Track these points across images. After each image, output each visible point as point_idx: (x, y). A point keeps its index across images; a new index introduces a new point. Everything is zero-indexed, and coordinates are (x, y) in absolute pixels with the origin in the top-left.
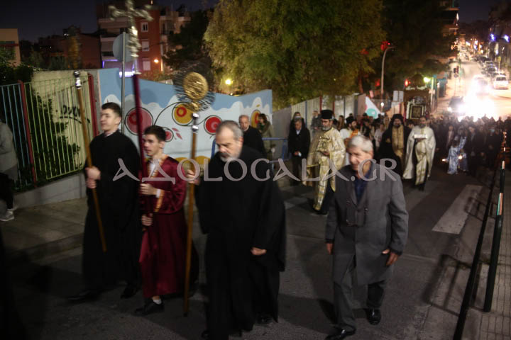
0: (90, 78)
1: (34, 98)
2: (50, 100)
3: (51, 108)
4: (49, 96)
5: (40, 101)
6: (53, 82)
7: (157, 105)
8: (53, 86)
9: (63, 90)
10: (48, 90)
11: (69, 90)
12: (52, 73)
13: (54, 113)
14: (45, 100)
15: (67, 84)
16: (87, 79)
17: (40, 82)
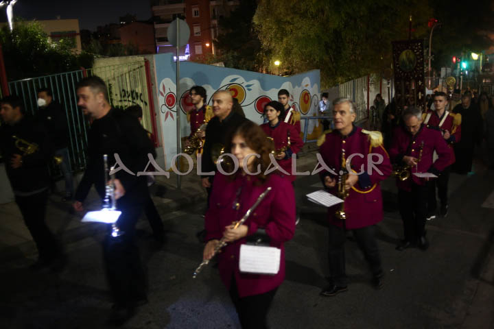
0: (147, 63)
2: (110, 84)
4: (109, 80)
6: (112, 68)
7: (210, 87)
8: (113, 71)
9: (122, 75)
10: (108, 75)
11: (127, 75)
12: (111, 59)
13: (114, 97)
15: (126, 69)
16: (143, 64)
17: (100, 68)
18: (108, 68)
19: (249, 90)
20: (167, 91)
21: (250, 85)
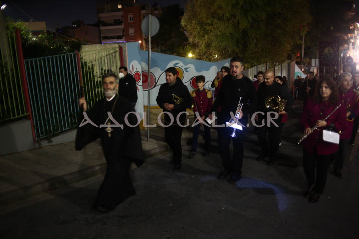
0: (121, 49)
1: (82, 63)
2: (92, 65)
3: (93, 71)
4: (91, 62)
5: (86, 65)
6: (94, 52)
7: (159, 69)
8: (95, 55)
9: (101, 58)
10: (91, 58)
11: (106, 57)
12: (94, 46)
13: (95, 74)
14: (89, 64)
15: (104, 54)
16: (118, 49)
17: (86, 52)
18: (91, 53)
19: (187, 71)
20: (135, 70)
21: (188, 68)
